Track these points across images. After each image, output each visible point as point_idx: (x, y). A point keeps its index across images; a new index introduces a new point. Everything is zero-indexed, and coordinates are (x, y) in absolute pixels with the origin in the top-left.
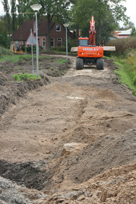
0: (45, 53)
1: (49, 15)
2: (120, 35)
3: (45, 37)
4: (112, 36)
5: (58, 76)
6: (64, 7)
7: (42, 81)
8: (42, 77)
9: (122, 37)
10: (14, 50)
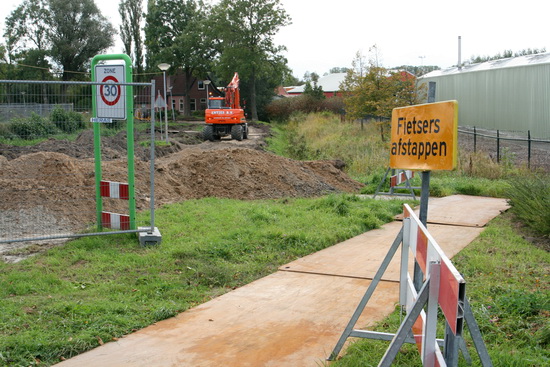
0: (183, 120)
1: (187, 69)
2: (290, 93)
3: (182, 98)
4: (276, 95)
5: (193, 144)
6: (208, 57)
7: (172, 148)
8: (173, 144)
9: (293, 96)
10: (140, 116)
